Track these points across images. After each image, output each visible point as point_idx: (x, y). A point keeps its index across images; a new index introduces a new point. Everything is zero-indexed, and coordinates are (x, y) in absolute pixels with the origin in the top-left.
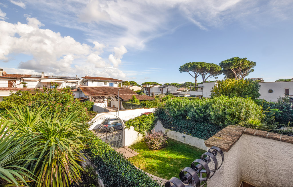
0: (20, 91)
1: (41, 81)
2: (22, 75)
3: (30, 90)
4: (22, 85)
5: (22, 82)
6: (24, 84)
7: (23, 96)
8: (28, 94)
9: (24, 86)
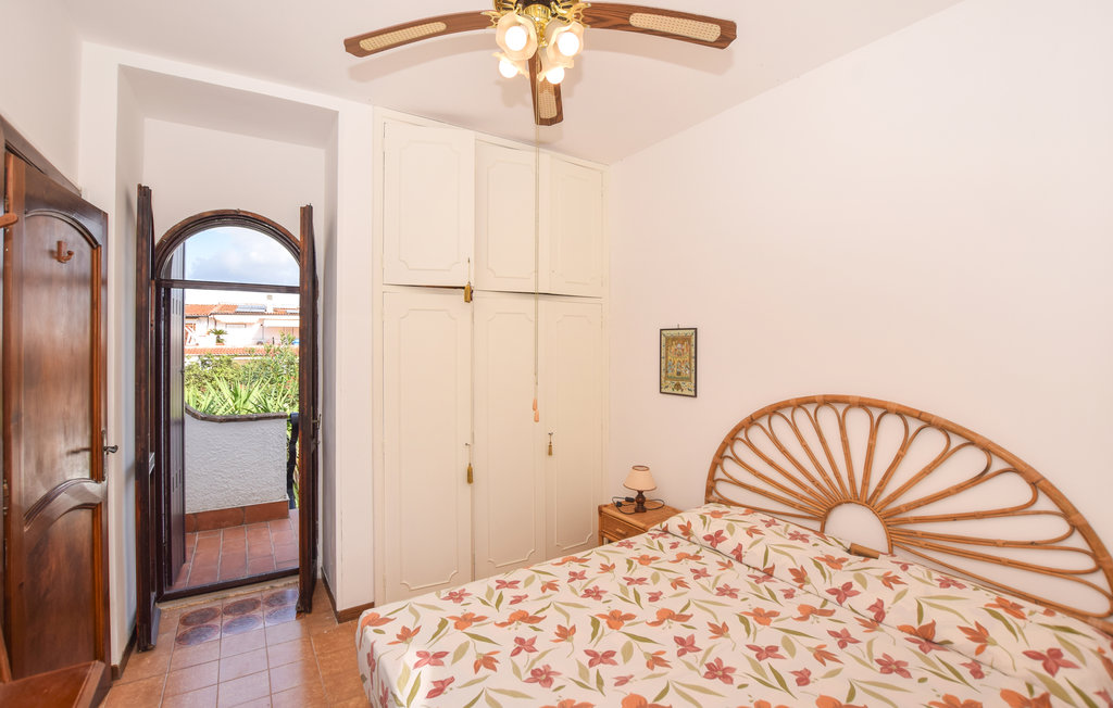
0: (209, 356)
1: (266, 324)
2: (212, 307)
3: (235, 353)
4: (214, 337)
5: (212, 326)
6: (218, 333)
7: (218, 370)
8: (229, 362)
9: (219, 341)
